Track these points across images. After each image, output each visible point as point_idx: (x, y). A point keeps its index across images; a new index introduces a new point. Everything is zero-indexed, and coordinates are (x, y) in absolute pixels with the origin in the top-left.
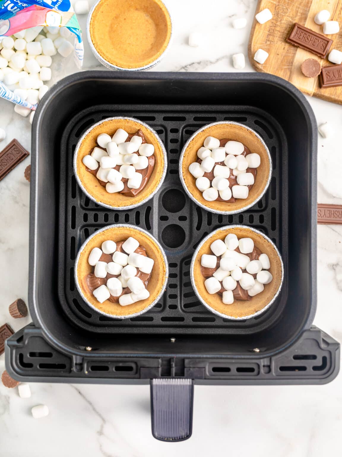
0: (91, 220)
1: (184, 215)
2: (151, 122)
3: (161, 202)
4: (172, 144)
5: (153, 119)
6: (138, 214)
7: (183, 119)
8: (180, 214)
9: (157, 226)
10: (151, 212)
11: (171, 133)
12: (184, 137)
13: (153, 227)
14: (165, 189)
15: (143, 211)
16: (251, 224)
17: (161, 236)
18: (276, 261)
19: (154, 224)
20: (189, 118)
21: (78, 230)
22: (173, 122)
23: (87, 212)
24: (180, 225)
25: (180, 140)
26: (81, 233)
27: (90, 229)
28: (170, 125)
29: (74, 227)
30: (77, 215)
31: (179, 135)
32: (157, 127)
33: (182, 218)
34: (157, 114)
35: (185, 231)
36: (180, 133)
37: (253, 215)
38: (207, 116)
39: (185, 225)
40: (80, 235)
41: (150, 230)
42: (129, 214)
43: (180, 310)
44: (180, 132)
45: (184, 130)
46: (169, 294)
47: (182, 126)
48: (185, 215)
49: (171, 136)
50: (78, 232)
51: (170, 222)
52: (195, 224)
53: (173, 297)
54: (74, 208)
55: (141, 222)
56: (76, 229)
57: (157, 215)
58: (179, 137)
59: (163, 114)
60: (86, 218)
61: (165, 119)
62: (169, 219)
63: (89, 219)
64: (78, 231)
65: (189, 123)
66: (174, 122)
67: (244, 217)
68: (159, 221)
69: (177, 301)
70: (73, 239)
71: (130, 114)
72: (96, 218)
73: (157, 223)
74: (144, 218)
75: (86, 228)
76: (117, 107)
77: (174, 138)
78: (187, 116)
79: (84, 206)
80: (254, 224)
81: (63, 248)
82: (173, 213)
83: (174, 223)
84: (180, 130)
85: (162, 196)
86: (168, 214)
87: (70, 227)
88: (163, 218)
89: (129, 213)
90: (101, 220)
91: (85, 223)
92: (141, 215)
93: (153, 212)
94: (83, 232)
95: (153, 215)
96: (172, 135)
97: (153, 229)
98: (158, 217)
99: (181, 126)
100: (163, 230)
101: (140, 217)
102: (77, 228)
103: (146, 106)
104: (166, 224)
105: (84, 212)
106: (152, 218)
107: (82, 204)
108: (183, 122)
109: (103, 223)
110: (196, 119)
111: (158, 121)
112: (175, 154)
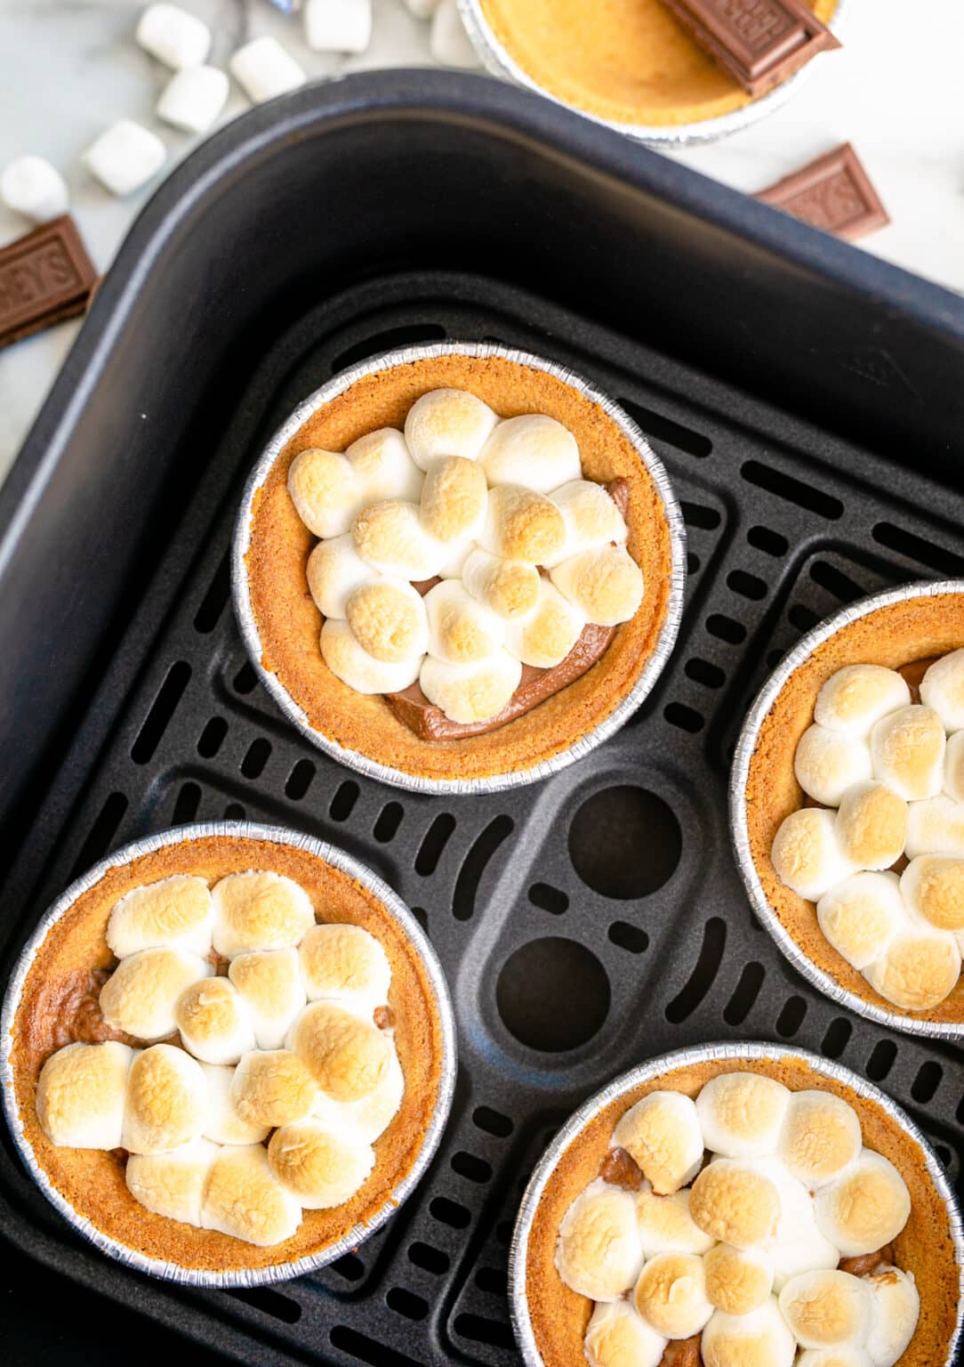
0: (230, 760)
1: (642, 927)
2: (683, 458)
3: (567, 825)
4: (732, 596)
5: (700, 447)
6: (444, 826)
7: (831, 509)
8: (626, 911)
9: (504, 918)
10: (505, 843)
11: (750, 547)
12: (796, 586)
13: (481, 914)
14: (609, 775)
15: (470, 824)
16: (915, 1104)
17: (499, 966)
18: (924, 1358)
19: (493, 903)
20: (856, 515)
21: (153, 776)
22: (780, 499)
23: (230, 717)
24: (602, 961)
25: (773, 592)
26: (165, 793)
27: (207, 792)
28: (762, 508)
29: (143, 753)
30: (180, 706)
31: (782, 571)
32: (701, 492)
33: (627, 936)
34: (726, 433)
35: (613, 999)
36: (787, 561)
37: (945, 1070)
38: (939, 543)
39: (625, 971)
40: (154, 801)
41: (465, 924)
42: (407, 811)
43: (433, 1331)
44: (793, 556)
45: (813, 557)
46: (415, 1240)
47: (811, 535)
48: (648, 930)
49: (744, 556)
50: (153, 785)
51: (564, 927)
52: (672, 989)
53: (430, 1259)
54: (181, 674)
55: (440, 866)
56: (147, 766)
57: (526, 871)
58: (776, 577)
59: (754, 447)
60: (213, 737)
61: (752, 472)
62: (568, 911)
63: (223, 748)
64: (155, 781)
65: (851, 540)
66: (783, 503)
67: (897, 1061)
68: (520, 899)
69: (438, 1289)
70: (118, 803)
71: (610, 382)
72: (257, 759)
73: (510, 904)
74: (465, 858)
75: (196, 781)
76: (570, 326)
77: (751, 571)
78: (852, 503)
79: (229, 683)
80: (928, 1108)
81: (57, 823)
82: (595, 894)
83: (581, 941)
84: (793, 550)
85: (587, 796)
86: (574, 887)
87: (126, 747)
88: (542, 895)
89: (408, 806)
90: (274, 780)
91: (201, 760)
92: (454, 837)
93: (511, 849)
94: (173, 791)
95: (504, 860)
96: (748, 556)
97: (477, 922)
98: (526, 882)
99: (808, 532)
100: (518, 947)
101: (447, 847)
102: (157, 768)
103: (697, 378)
104: (546, 926)
105: (220, 710)
106: (496, 875)
107: (224, 671)
108: (822, 520)
109: (276, 796)
110: (884, 533)
111: (714, 469)
112: (723, 644)
